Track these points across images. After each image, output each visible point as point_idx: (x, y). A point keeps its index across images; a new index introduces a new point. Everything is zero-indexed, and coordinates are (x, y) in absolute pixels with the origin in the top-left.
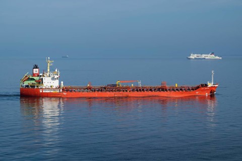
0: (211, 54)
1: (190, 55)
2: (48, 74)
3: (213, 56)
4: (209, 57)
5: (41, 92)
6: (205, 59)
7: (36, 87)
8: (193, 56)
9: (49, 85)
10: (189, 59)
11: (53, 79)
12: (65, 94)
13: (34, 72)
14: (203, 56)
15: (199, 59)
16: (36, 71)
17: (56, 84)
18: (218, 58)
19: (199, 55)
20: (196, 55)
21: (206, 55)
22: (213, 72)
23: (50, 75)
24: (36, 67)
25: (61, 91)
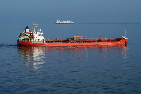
0: (69, 21)
1: (56, 21)
2: (35, 32)
3: (70, 21)
4: (67, 22)
5: (33, 43)
6: (65, 23)
7: (29, 41)
8: (58, 22)
9: (37, 39)
10: (56, 23)
11: (40, 35)
12: (47, 44)
13: (27, 31)
14: (64, 22)
15: (62, 23)
16: (28, 30)
17: (41, 38)
18: (73, 23)
19: (62, 21)
20: (60, 21)
21: (66, 21)
22: (125, 30)
23: (37, 33)
24: (28, 28)
25: (44, 42)
